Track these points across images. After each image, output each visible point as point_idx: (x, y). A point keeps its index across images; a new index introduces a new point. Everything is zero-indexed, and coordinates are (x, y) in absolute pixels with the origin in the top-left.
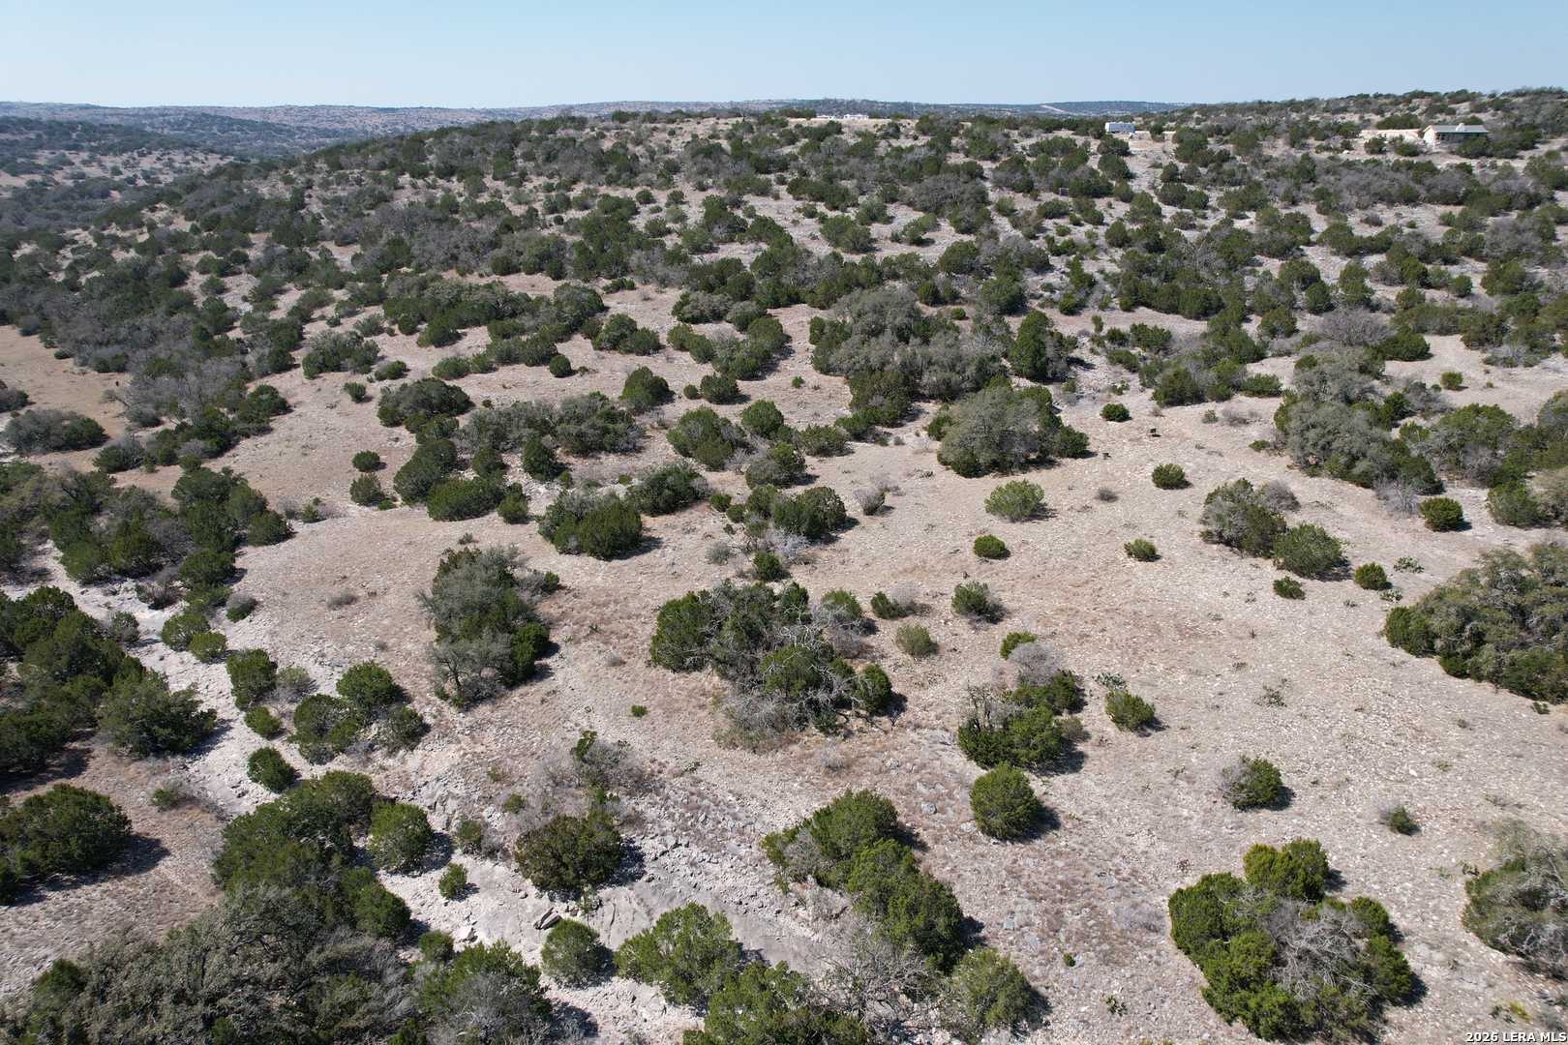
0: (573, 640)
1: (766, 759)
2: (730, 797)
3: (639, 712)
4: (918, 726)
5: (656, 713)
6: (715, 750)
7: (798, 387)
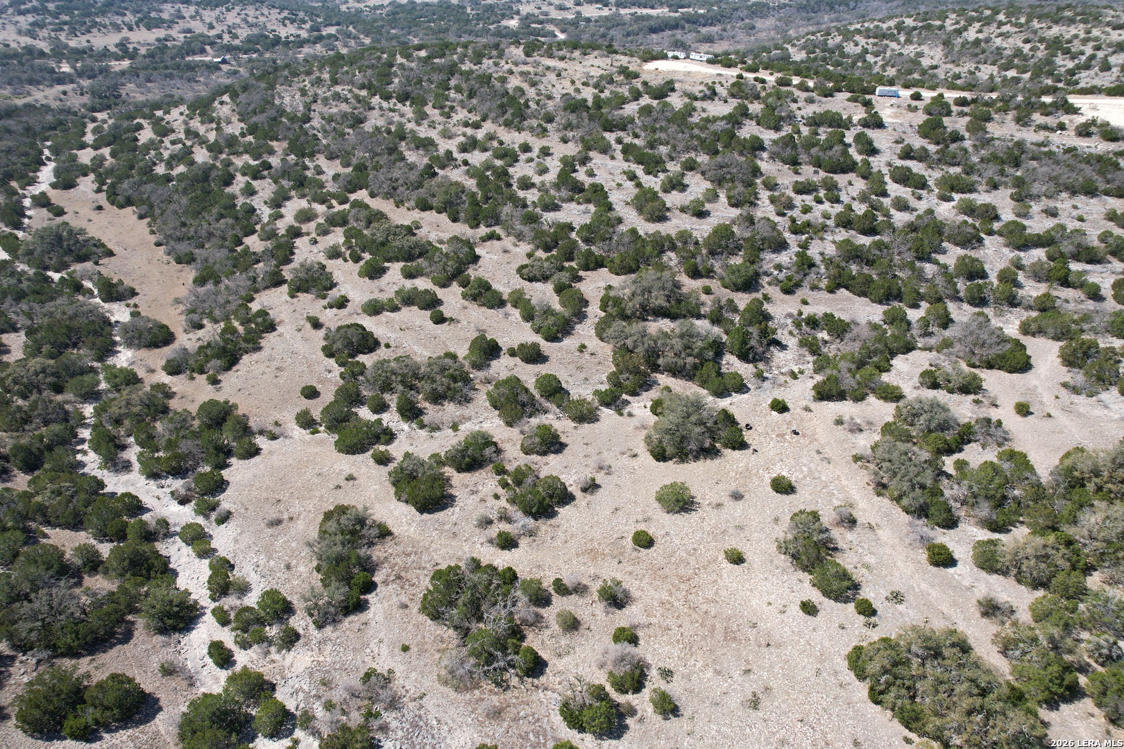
0: (385, 583)
1: (460, 697)
2: (435, 722)
3: (405, 649)
4: (546, 689)
5: (414, 649)
6: (437, 685)
7: (582, 352)
